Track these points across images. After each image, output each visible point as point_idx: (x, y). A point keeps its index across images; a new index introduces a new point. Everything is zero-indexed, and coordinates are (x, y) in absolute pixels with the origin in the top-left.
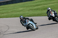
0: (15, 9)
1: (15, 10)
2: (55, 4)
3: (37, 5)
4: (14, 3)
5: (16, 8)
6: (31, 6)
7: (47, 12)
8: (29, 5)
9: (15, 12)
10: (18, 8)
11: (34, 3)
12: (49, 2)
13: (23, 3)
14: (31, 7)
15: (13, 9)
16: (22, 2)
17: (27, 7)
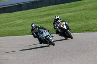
0: (10, 21)
1: (10, 23)
2: (76, 13)
3: (46, 15)
4: (7, 12)
5: (12, 21)
6: (36, 17)
7: (55, 22)
8: (33, 15)
9: (10, 27)
10: (14, 21)
11: (41, 11)
12: (66, 9)
13: (23, 11)
14: (36, 19)
15: (5, 23)
16: (21, 10)
17: (29, 18)
